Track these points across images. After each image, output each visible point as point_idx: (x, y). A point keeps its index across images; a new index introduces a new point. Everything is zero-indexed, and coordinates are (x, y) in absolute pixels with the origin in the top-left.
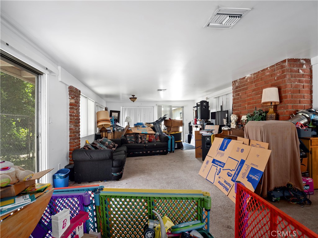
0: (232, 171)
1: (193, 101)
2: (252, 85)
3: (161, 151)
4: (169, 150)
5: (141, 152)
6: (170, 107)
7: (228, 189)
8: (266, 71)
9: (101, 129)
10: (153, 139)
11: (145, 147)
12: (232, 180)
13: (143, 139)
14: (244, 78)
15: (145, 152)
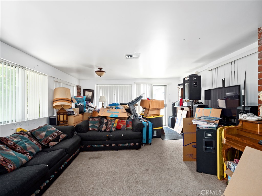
1: (178, 78)
3: (132, 144)
4: (145, 141)
5: (102, 146)
6: (151, 85)
9: (59, 111)
10: (122, 125)
11: (109, 138)
13: (110, 126)
15: (107, 145)
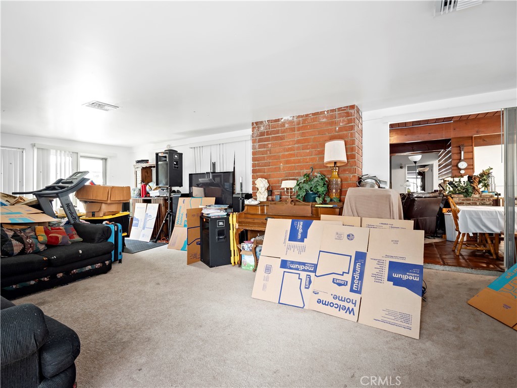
0: (343, 275)
2: (294, 134)
3: (98, 265)
5: (32, 282)
7: (353, 309)
8: (321, 115)
10: (60, 236)
11: (49, 263)
12: (352, 290)
13: (31, 241)
14: (278, 120)
15: (46, 279)
